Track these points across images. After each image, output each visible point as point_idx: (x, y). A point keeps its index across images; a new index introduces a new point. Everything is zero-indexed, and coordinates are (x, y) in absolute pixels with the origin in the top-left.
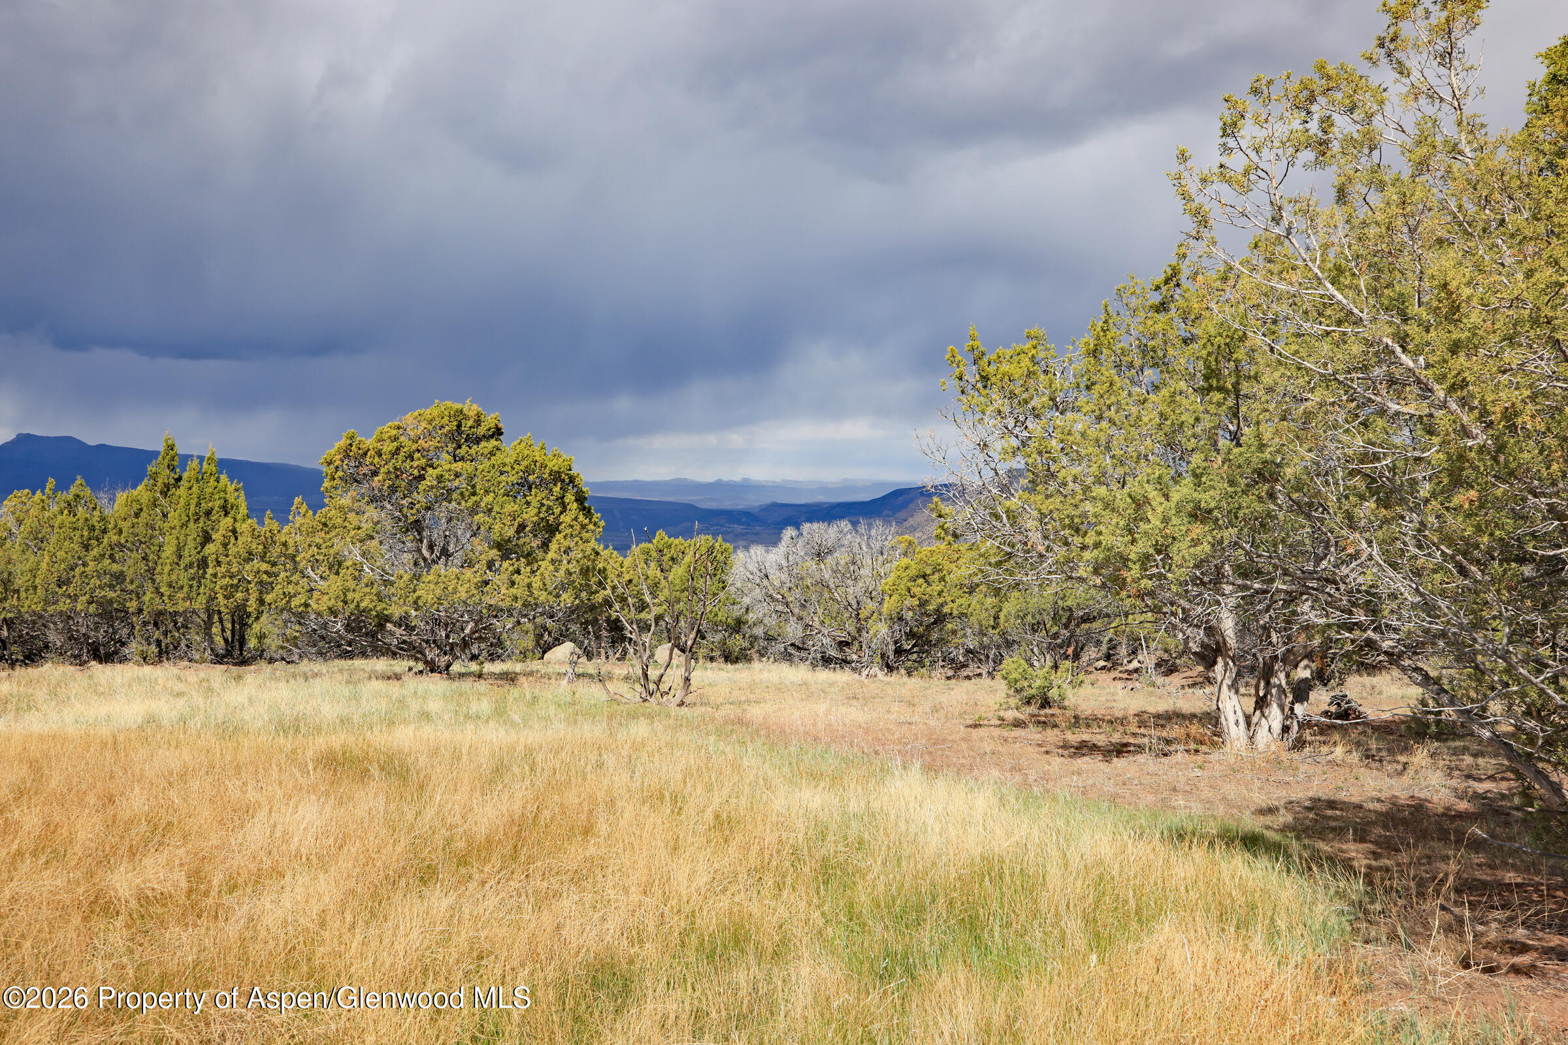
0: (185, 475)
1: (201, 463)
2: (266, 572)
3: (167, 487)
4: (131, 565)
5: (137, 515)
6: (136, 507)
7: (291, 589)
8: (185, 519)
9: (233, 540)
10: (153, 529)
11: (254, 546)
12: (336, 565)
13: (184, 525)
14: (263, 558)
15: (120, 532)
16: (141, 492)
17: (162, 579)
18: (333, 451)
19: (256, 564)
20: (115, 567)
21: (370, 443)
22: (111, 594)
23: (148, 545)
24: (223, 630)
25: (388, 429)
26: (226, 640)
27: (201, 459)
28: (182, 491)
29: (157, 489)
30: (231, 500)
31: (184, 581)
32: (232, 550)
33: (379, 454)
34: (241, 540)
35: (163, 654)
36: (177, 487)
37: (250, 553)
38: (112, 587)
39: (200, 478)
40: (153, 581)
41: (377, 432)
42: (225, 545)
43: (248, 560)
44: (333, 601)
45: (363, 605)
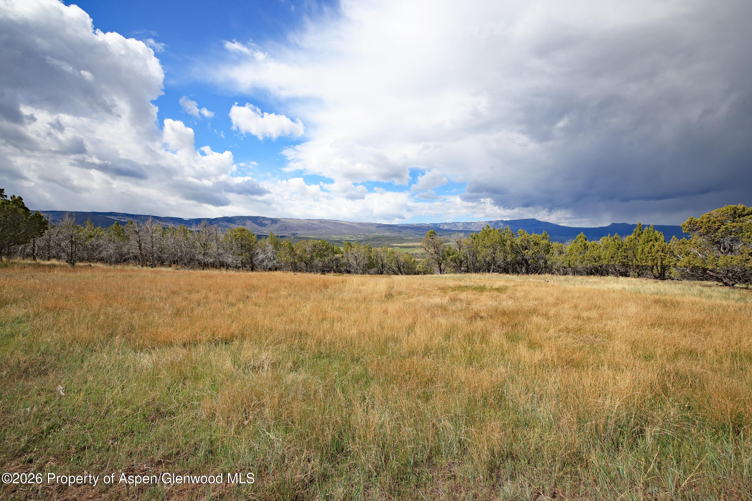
0: (644, 231)
1: (648, 228)
2: (663, 256)
3: (639, 234)
4: (630, 253)
5: (631, 242)
6: (631, 240)
7: (670, 260)
8: (644, 242)
9: (653, 247)
10: (635, 245)
11: (659, 249)
12: (687, 254)
13: (644, 244)
14: (662, 252)
15: (627, 246)
16: (632, 236)
17: (638, 257)
18: (685, 223)
19: (660, 253)
20: (625, 254)
21: (698, 219)
22: (624, 261)
23: (634, 249)
24: (658, 271)
25: (706, 215)
26: (659, 273)
27: (649, 226)
28: (643, 235)
29: (637, 235)
30: (658, 237)
31: (644, 258)
32: (653, 250)
33: (702, 222)
34: (655, 247)
35: (639, 276)
36: (642, 234)
37: (658, 251)
38: (625, 259)
39: (648, 232)
40: (636, 258)
41: (701, 216)
42: (651, 249)
43: (657, 253)
44: (685, 264)
45: (696, 265)
